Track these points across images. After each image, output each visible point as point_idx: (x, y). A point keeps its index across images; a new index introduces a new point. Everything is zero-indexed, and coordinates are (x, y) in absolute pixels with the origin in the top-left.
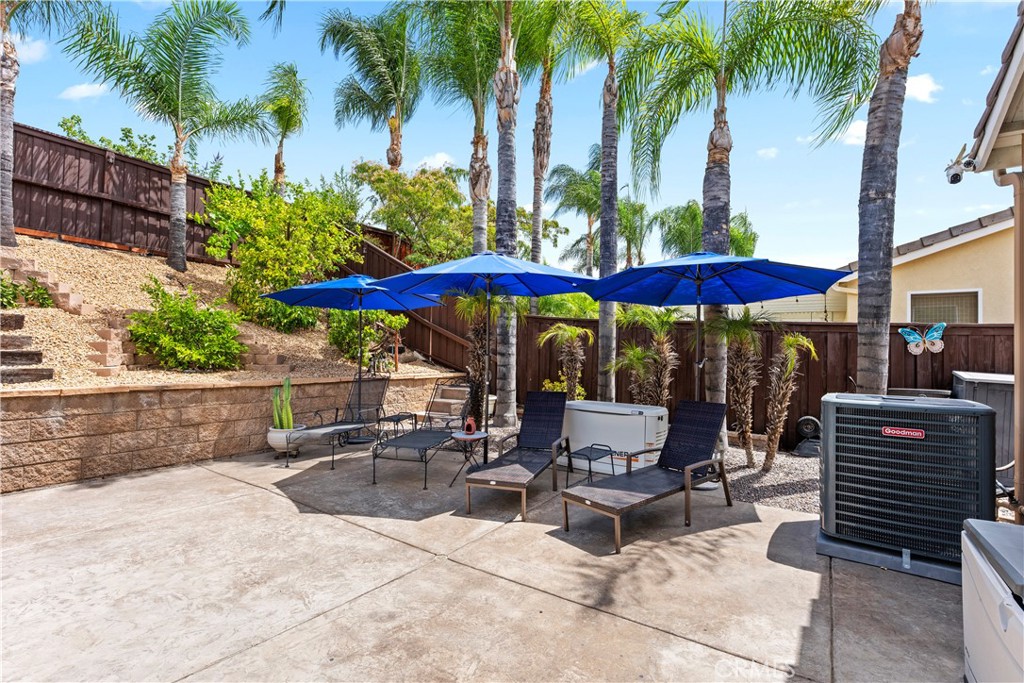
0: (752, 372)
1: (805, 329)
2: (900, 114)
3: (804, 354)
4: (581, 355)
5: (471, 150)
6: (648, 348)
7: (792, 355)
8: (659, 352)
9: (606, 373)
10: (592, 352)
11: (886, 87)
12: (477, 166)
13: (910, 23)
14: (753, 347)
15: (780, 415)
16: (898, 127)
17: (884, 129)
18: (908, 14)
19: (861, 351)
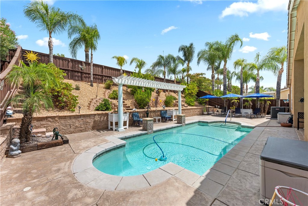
0: (263, 105)
1: (270, 100)
2: (281, 78)
3: (269, 103)
4: (237, 104)
5: (212, 73)
6: (248, 103)
7: (268, 104)
8: (250, 103)
9: (242, 106)
10: (239, 103)
11: (279, 75)
12: (213, 76)
13: (282, 70)
14: (263, 103)
15: (267, 110)
16: (281, 80)
17: (279, 80)
18: (282, 68)
19: (277, 103)
